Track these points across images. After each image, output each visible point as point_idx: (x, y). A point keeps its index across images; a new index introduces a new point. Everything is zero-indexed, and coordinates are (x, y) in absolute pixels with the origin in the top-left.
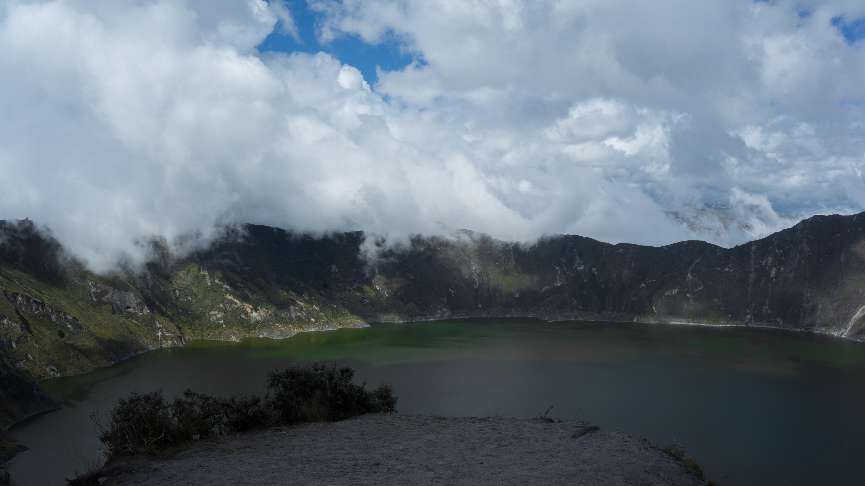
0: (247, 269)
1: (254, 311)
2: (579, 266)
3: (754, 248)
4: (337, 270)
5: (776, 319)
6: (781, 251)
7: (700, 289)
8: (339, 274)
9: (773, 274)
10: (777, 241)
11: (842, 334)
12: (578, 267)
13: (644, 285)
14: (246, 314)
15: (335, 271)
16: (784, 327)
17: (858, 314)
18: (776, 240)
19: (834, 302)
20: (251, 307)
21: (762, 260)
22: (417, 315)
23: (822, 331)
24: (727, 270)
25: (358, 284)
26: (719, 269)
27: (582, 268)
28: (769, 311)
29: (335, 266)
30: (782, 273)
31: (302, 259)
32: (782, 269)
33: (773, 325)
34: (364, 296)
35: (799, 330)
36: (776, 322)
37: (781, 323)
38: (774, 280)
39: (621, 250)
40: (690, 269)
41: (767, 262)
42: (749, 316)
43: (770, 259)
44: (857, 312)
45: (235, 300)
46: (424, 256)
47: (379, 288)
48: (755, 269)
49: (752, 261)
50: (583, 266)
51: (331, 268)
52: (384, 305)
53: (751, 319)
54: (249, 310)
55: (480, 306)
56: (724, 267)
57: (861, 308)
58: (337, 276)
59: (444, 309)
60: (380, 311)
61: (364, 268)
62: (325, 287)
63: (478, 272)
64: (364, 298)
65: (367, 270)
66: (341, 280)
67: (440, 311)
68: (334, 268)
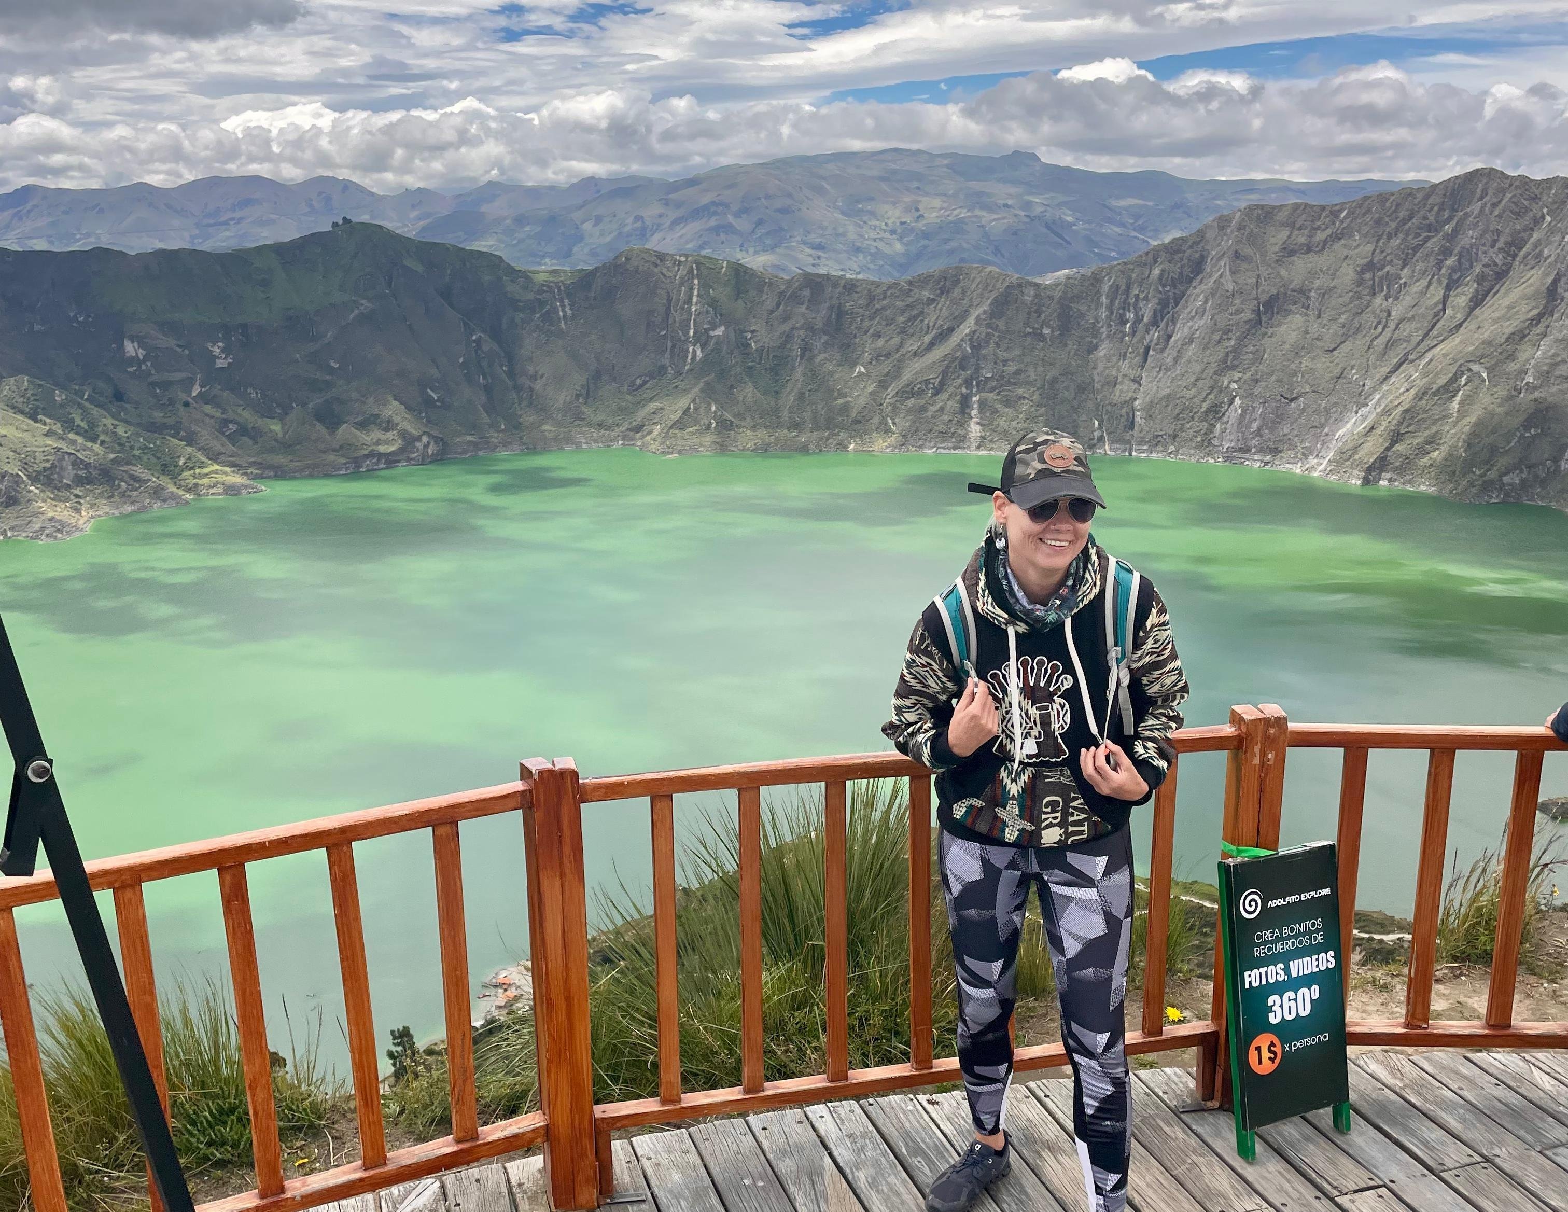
2: (714, 328)
4: (141, 353)
7: (989, 375)
8: (149, 364)
10: (1159, 267)
11: (1313, 469)
12: (710, 329)
13: (863, 370)
15: (134, 355)
17: (1349, 426)
19: (1292, 400)
23: (1265, 463)
24: (1046, 332)
25: (202, 387)
26: (1028, 330)
27: (720, 331)
28: (1142, 421)
29: (133, 342)
30: (1170, 338)
31: (37, 327)
33: (1152, 452)
34: (224, 416)
35: (1212, 461)
36: (1159, 444)
37: (1170, 446)
38: (1151, 352)
39: (806, 291)
40: (967, 329)
41: (1136, 314)
42: (1097, 434)
43: (1143, 306)
44: (1347, 422)
46: (356, 312)
47: (256, 393)
48: (1110, 331)
49: (1103, 313)
50: (723, 328)
51: (123, 349)
52: (280, 435)
53: (1101, 438)
56: (1038, 326)
57: (1357, 412)
58: (144, 367)
59: (425, 439)
60: (272, 450)
61: (209, 345)
62: (119, 396)
63: (485, 348)
64: (226, 422)
65: (217, 351)
66: (156, 377)
67: (418, 444)
68: (130, 348)
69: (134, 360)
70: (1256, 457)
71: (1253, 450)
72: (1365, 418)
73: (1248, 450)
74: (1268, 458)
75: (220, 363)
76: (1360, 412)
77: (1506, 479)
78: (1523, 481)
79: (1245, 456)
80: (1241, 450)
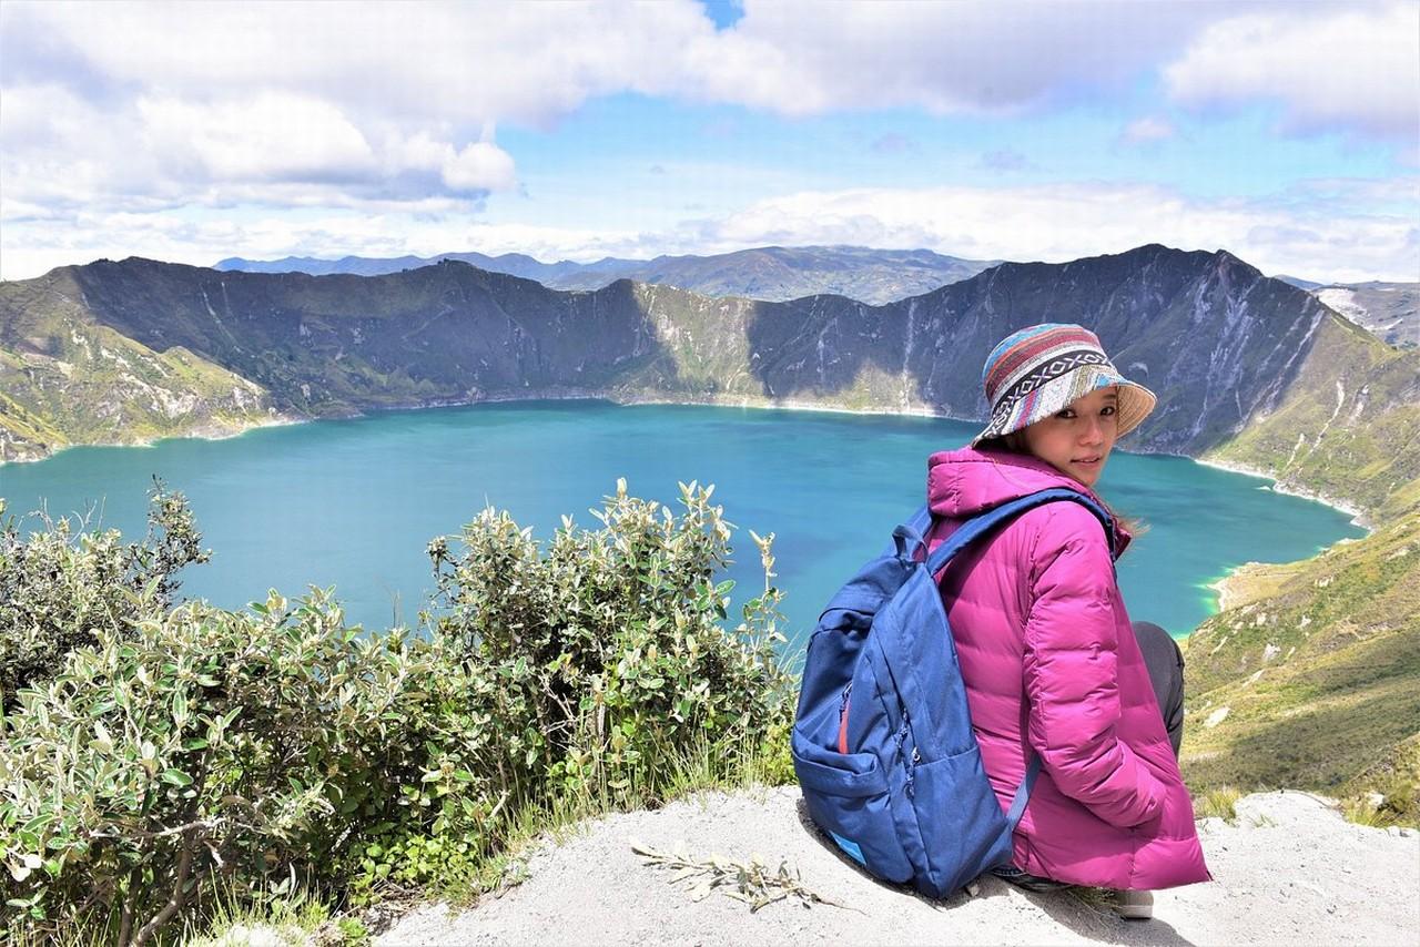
0: (157, 332)
1: (173, 398)
2: (668, 328)
3: (913, 307)
4: (309, 333)
5: (943, 406)
6: (953, 312)
7: (836, 362)
8: (312, 339)
9: (938, 343)
10: (947, 298)
12: (665, 329)
13: (758, 356)
14: (161, 402)
15: (305, 334)
16: (953, 417)
18: (946, 295)
20: (168, 392)
21: (924, 324)
22: (434, 399)
24: (874, 336)
25: (343, 354)
26: (862, 334)
27: (670, 330)
28: (932, 395)
29: (305, 326)
30: (952, 342)
32: (953, 336)
35: (974, 421)
36: (942, 410)
37: (949, 411)
38: (941, 351)
39: (727, 307)
40: (823, 333)
41: (932, 327)
42: (903, 400)
43: (937, 323)
45: (139, 383)
47: (377, 359)
48: (915, 336)
49: (910, 325)
50: (672, 328)
51: (298, 330)
53: (906, 405)
54: (165, 399)
55: (527, 384)
56: (870, 333)
58: (309, 342)
59: (474, 389)
60: (378, 393)
61: (352, 329)
62: (291, 358)
63: (522, 335)
64: (353, 375)
65: (356, 333)
66: (315, 348)
67: (468, 392)
68: (303, 330)
69: (305, 337)
75: (357, 341)
77: (1157, 439)
78: (1168, 440)
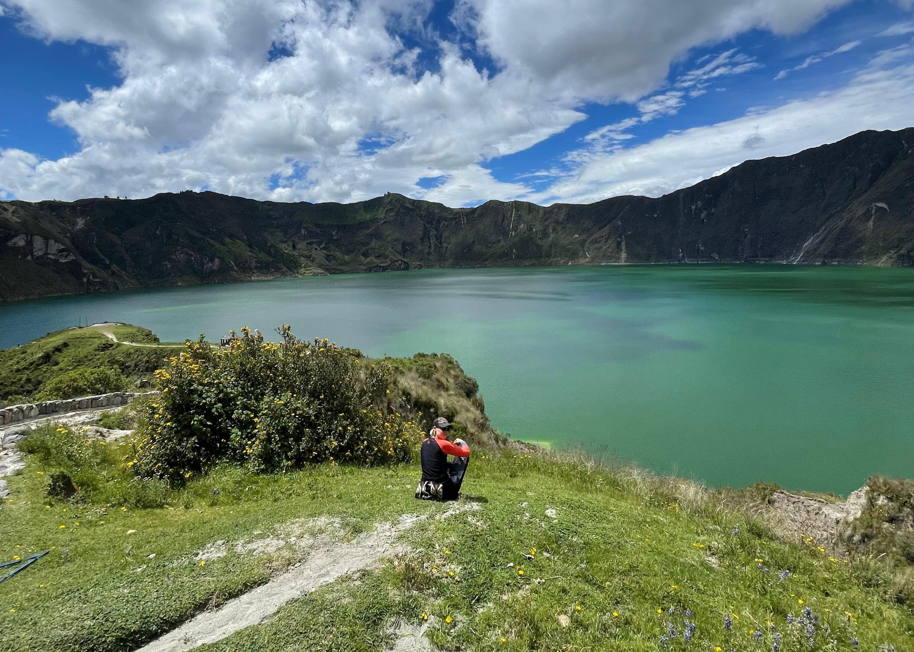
3: (682, 194)
4: (306, 233)
5: (711, 255)
6: (710, 196)
7: (630, 233)
8: (308, 236)
9: (703, 216)
10: (707, 187)
11: (793, 261)
12: (518, 226)
13: (577, 236)
15: (304, 234)
16: (721, 261)
18: (704, 186)
19: (778, 233)
20: (208, 258)
21: (691, 205)
23: (767, 261)
25: (325, 245)
26: (647, 215)
27: (522, 226)
28: (702, 248)
29: (304, 229)
30: (713, 214)
32: (713, 210)
33: (708, 261)
35: (738, 262)
36: (711, 257)
37: (717, 258)
38: (705, 221)
40: (620, 215)
41: (697, 206)
42: (681, 255)
43: (699, 203)
44: (809, 240)
47: (345, 247)
48: (685, 214)
49: (681, 207)
51: (300, 232)
52: (347, 260)
53: (683, 257)
56: (653, 214)
57: (813, 235)
59: (400, 263)
60: (342, 265)
61: (332, 231)
62: (295, 246)
64: (329, 255)
65: (334, 233)
66: (309, 241)
67: (396, 264)
68: (303, 231)
70: (761, 259)
71: (760, 256)
72: (818, 236)
73: (757, 256)
74: (768, 259)
76: (815, 235)
79: (756, 259)
80: (752, 257)
